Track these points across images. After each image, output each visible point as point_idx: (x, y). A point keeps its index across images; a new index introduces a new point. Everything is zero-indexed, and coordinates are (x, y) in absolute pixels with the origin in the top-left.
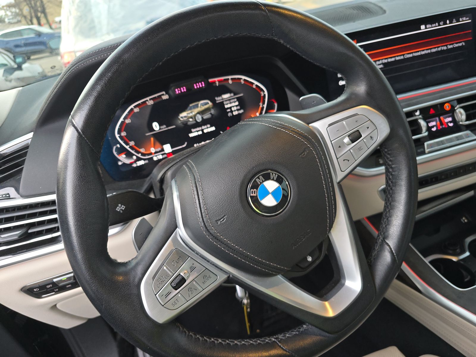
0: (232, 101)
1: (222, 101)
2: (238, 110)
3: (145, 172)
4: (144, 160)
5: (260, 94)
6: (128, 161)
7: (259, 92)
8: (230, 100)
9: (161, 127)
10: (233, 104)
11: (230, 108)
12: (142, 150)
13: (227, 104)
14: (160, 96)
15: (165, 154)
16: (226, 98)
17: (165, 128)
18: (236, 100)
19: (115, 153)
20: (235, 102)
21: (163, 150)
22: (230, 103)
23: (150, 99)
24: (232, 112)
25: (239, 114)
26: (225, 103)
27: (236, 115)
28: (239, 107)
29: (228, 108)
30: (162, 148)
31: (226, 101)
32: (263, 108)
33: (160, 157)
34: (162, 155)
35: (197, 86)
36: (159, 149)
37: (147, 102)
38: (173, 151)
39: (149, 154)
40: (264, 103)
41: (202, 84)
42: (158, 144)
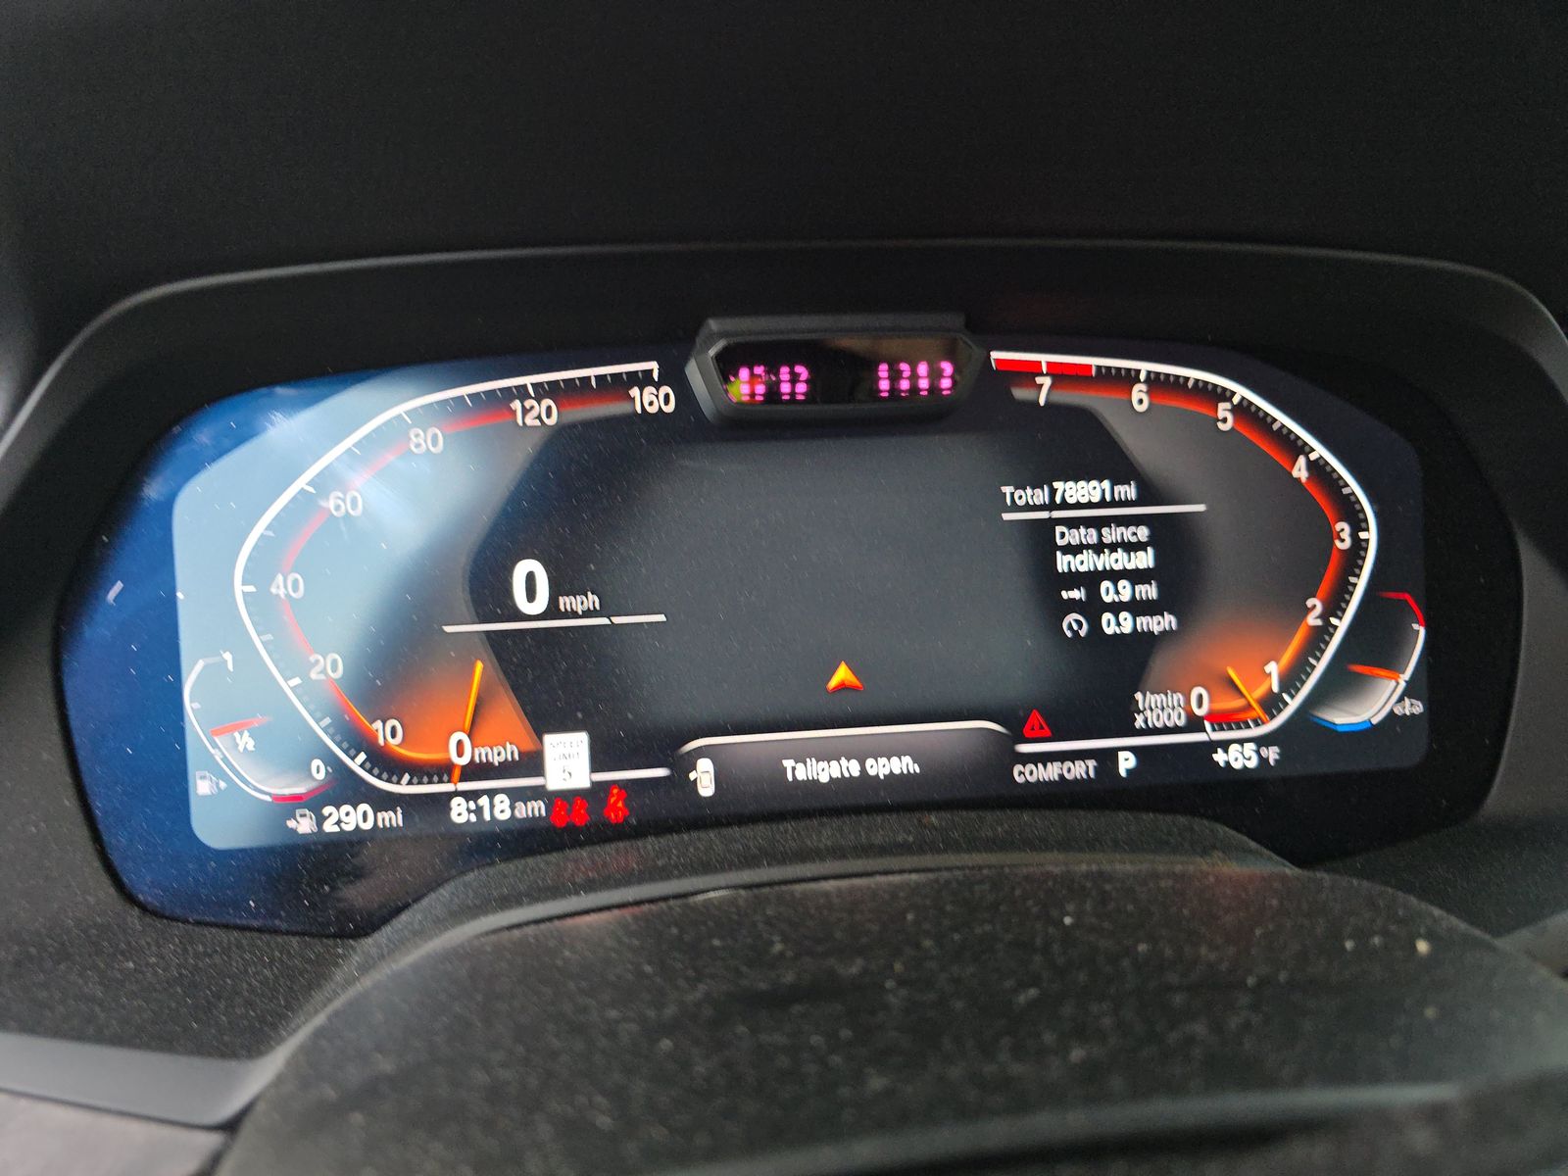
0: (1110, 535)
1: (1044, 515)
2: (1137, 607)
3: (356, 895)
4: (383, 801)
5: (1332, 536)
6: (266, 785)
7: (1329, 513)
8: (1098, 523)
9: (565, 602)
11: (1091, 580)
12: (386, 731)
13: (1074, 550)
14: (619, 386)
15: (538, 793)
16: (1078, 506)
17: (587, 614)
18: (1143, 533)
20: (1130, 547)
21: (532, 763)
22: (1099, 548)
23: (542, 391)
24: (1093, 608)
25: (1143, 641)
26: (1066, 536)
27: (1118, 638)
28: (1149, 591)
29: (1074, 579)
30: (529, 745)
31: (1073, 523)
32: (1324, 632)
33: (499, 810)
34: (516, 795)
35: (895, 376)
36: (508, 752)
37: (516, 406)
38: (595, 785)
39: (421, 771)
40: (1334, 607)
41: (935, 374)
42: (507, 712)
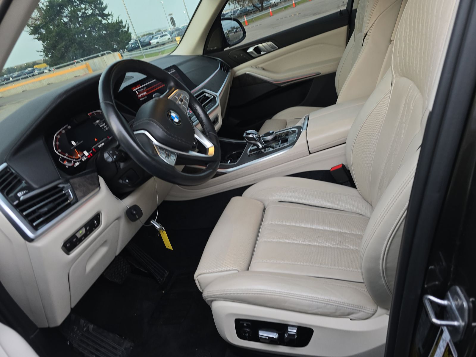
3: (82, 168)
4: (78, 162)
6: (71, 165)
10: (103, 125)
12: (74, 157)
14: (66, 127)
15: (86, 156)
16: (98, 123)
17: (78, 143)
19: (61, 162)
21: (84, 155)
23: (63, 130)
26: (99, 125)
33: (85, 158)
36: (82, 155)
37: (62, 132)
38: (89, 154)
39: (79, 159)
42: (80, 152)
